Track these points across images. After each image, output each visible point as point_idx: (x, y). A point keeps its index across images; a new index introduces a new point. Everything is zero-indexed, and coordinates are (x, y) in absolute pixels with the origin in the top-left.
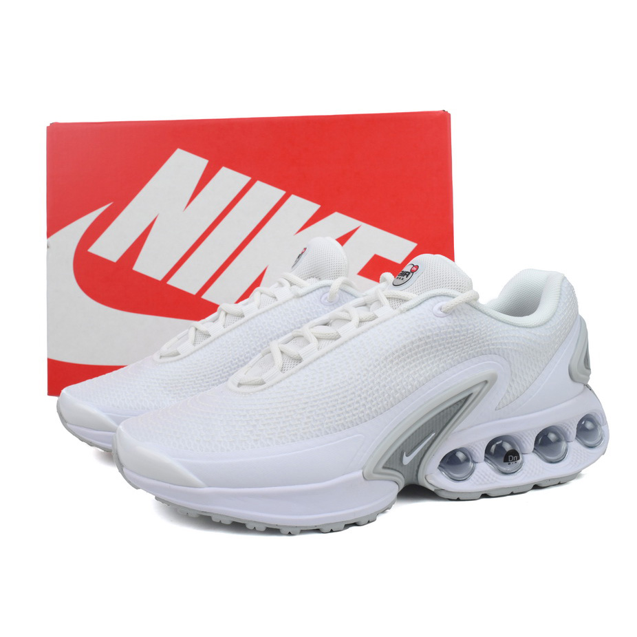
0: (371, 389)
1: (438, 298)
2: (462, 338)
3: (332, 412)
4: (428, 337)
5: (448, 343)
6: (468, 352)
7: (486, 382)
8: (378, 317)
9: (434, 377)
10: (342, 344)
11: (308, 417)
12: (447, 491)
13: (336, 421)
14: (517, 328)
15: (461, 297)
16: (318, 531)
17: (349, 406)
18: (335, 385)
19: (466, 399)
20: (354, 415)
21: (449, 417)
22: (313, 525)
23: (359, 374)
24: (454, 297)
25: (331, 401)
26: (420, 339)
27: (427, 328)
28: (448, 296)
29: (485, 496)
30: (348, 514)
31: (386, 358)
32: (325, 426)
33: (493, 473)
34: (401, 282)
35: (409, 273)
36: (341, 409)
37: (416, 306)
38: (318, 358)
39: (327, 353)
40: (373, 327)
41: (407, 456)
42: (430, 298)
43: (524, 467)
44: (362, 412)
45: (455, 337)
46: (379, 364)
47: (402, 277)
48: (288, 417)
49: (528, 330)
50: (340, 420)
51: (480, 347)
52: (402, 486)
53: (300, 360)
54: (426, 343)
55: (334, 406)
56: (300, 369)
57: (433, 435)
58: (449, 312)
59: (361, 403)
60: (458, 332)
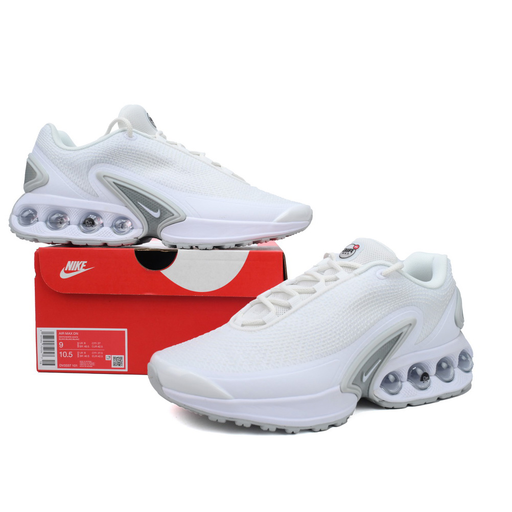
0: (342, 327)
1: (378, 267)
2: (395, 294)
3: (318, 343)
4: (375, 292)
5: (387, 297)
6: (398, 304)
7: (411, 324)
8: (339, 279)
9: (379, 320)
10: (318, 297)
11: (303, 347)
12: (387, 402)
13: (322, 350)
14: (426, 289)
15: (394, 267)
16: (311, 430)
17: (329, 339)
18: (318, 325)
19: (399, 336)
20: (333, 346)
21: (389, 349)
22: (308, 426)
23: (333, 317)
24: (389, 267)
25: (317, 336)
26: (370, 294)
27: (375, 286)
28: (385, 265)
29: (409, 405)
30: (331, 418)
31: (350, 307)
32: (315, 353)
33: (414, 389)
34: (347, 256)
35: (353, 250)
36: (324, 341)
37: (365, 272)
38: (302, 306)
39: (309, 302)
40: (337, 285)
41: (365, 376)
42: (373, 266)
43: (431, 385)
44: (338, 344)
45: (391, 293)
46: (345, 311)
47: (347, 253)
48: (288, 347)
49: (432, 291)
50: (324, 349)
51: (406, 301)
52: (360, 398)
53: (289, 307)
54: (374, 297)
55: (319, 339)
56: (291, 314)
57: (380, 361)
58: (387, 276)
59: (337, 337)
60: (393, 289)
